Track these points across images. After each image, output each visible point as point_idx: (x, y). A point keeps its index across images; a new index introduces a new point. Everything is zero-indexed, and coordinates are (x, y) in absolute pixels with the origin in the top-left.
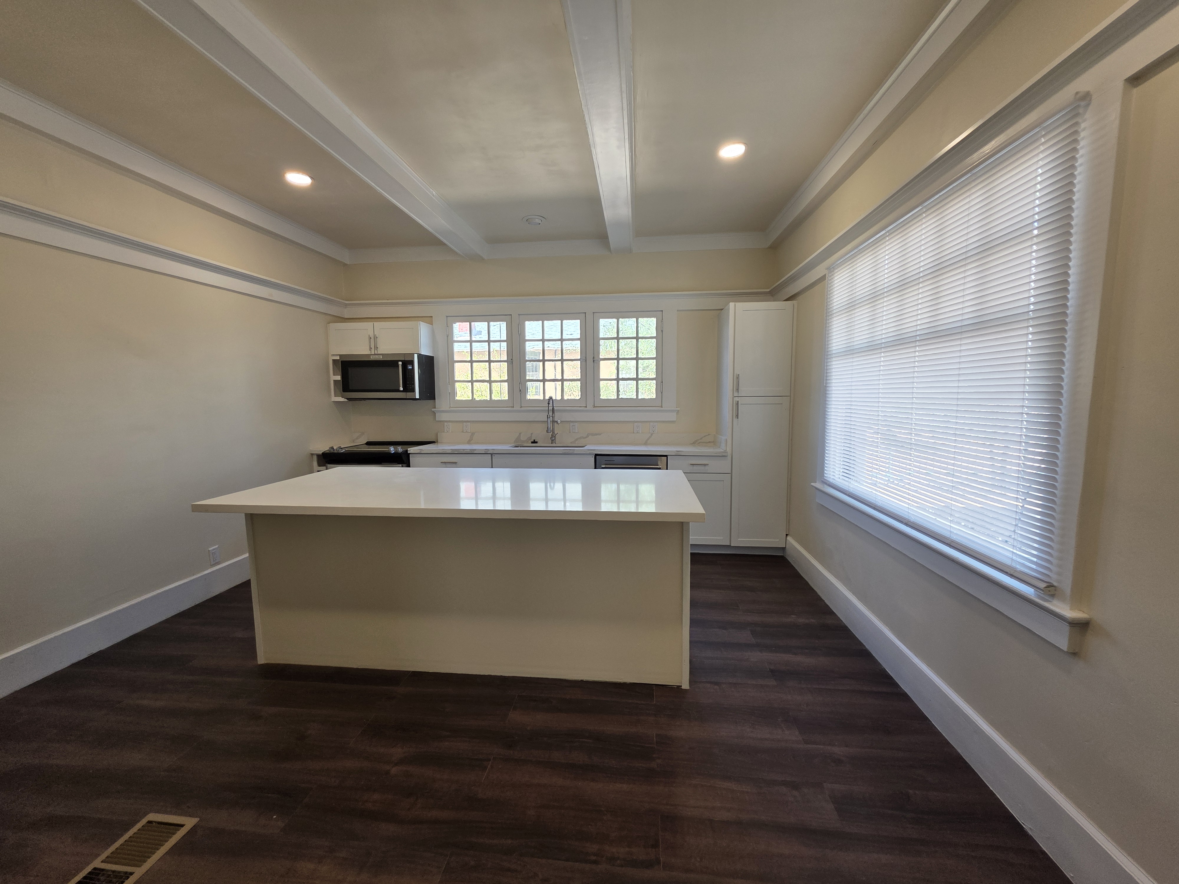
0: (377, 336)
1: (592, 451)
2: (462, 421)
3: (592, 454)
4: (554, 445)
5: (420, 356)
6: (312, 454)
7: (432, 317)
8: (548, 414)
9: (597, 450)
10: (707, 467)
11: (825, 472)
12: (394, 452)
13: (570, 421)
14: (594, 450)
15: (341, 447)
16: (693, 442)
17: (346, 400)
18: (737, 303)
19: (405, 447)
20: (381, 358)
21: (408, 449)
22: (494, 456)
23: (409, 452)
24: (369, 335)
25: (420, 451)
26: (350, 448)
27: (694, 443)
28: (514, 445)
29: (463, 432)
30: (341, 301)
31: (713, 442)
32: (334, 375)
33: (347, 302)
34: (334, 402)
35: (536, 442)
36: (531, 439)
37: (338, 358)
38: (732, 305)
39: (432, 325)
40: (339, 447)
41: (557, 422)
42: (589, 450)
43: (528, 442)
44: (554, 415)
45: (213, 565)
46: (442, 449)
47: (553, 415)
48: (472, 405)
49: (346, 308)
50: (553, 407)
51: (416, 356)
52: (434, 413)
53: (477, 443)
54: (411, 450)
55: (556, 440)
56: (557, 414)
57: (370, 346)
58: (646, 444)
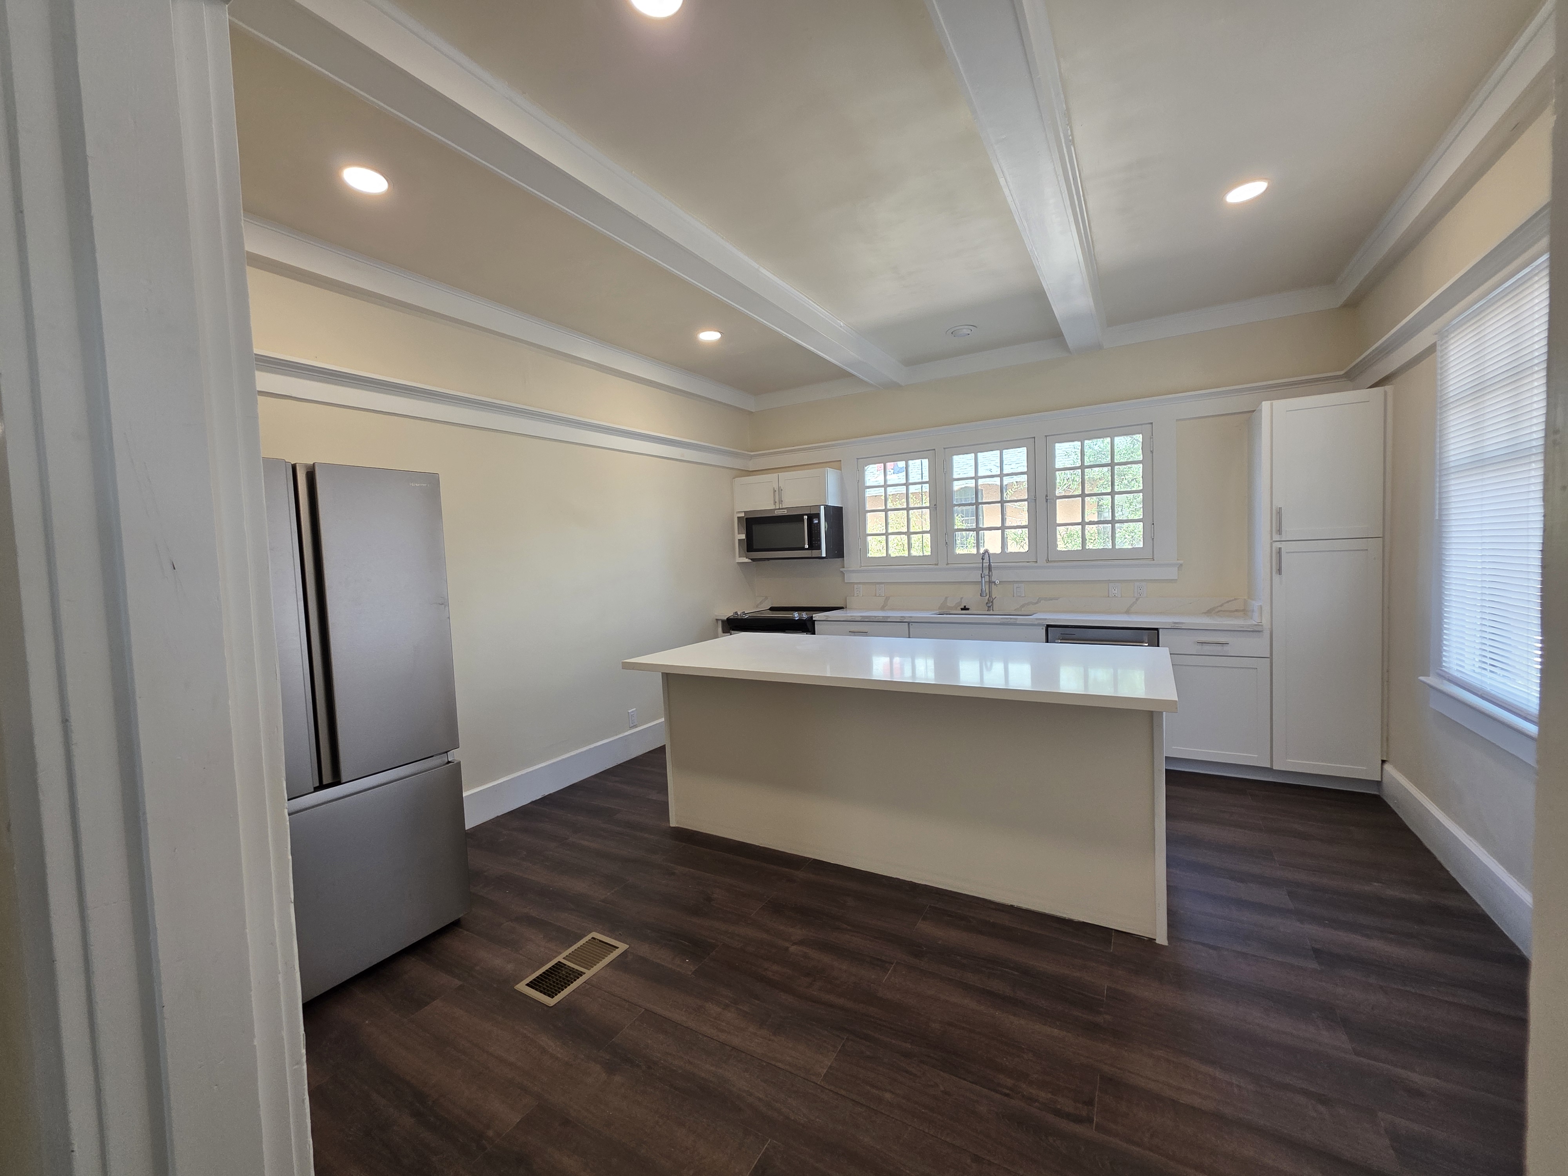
0: (782, 488)
1: (1043, 621)
2: (875, 582)
3: (1043, 625)
4: (991, 612)
5: (827, 508)
6: (717, 620)
7: (841, 461)
8: (983, 572)
9: (1049, 619)
10: (1226, 648)
11: (1444, 659)
12: (798, 618)
13: (1014, 581)
14: (1046, 619)
15: (744, 612)
16: (1208, 610)
17: (750, 561)
18: (1275, 402)
19: (810, 613)
20: (785, 512)
21: (814, 615)
22: (912, 625)
23: (814, 619)
24: (774, 489)
25: (826, 617)
26: (756, 614)
27: (1209, 613)
28: (937, 612)
29: (876, 596)
30: (746, 452)
31: (1243, 610)
32: (739, 534)
33: (752, 453)
34: (738, 563)
35: (968, 609)
36: (960, 605)
37: (743, 515)
38: (1266, 405)
39: (841, 470)
40: (743, 612)
41: (995, 582)
42: (1037, 619)
43: (957, 608)
44: (991, 574)
45: (632, 727)
46: (851, 616)
47: (989, 573)
48: (887, 562)
49: (751, 459)
50: (990, 563)
51: (822, 507)
52: (843, 573)
53: (892, 609)
54: (817, 616)
55: (994, 607)
56: (994, 572)
57: (774, 500)
58: (1128, 612)
